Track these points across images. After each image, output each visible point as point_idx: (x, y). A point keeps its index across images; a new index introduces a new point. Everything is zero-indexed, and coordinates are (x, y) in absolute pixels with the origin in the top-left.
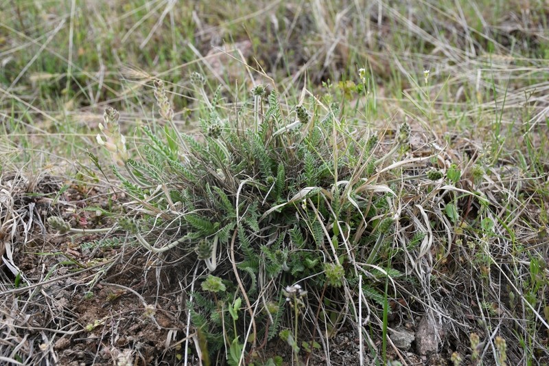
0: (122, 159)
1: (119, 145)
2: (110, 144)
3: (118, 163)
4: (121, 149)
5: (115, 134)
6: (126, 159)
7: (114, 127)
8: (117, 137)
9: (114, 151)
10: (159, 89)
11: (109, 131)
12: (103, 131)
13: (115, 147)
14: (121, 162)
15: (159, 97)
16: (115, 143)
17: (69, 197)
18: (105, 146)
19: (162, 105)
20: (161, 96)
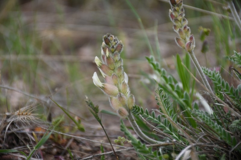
0: (125, 106)
1: (121, 86)
2: (110, 86)
3: (120, 112)
4: (125, 93)
5: (117, 72)
6: (131, 106)
7: (116, 62)
8: (120, 77)
9: (115, 95)
10: (177, 8)
11: (109, 68)
12: (101, 67)
13: (116, 90)
14: (124, 110)
15: (176, 20)
16: (116, 85)
17: (43, 150)
18: (103, 88)
19: (180, 31)
20: (180, 18)
